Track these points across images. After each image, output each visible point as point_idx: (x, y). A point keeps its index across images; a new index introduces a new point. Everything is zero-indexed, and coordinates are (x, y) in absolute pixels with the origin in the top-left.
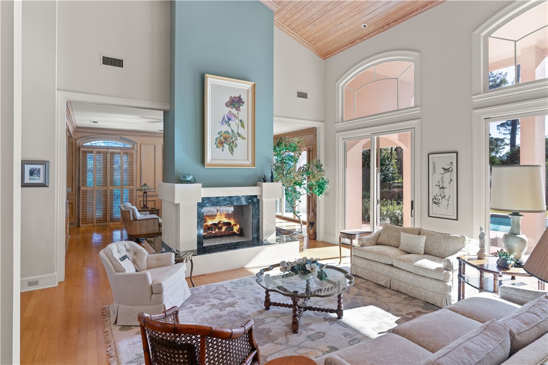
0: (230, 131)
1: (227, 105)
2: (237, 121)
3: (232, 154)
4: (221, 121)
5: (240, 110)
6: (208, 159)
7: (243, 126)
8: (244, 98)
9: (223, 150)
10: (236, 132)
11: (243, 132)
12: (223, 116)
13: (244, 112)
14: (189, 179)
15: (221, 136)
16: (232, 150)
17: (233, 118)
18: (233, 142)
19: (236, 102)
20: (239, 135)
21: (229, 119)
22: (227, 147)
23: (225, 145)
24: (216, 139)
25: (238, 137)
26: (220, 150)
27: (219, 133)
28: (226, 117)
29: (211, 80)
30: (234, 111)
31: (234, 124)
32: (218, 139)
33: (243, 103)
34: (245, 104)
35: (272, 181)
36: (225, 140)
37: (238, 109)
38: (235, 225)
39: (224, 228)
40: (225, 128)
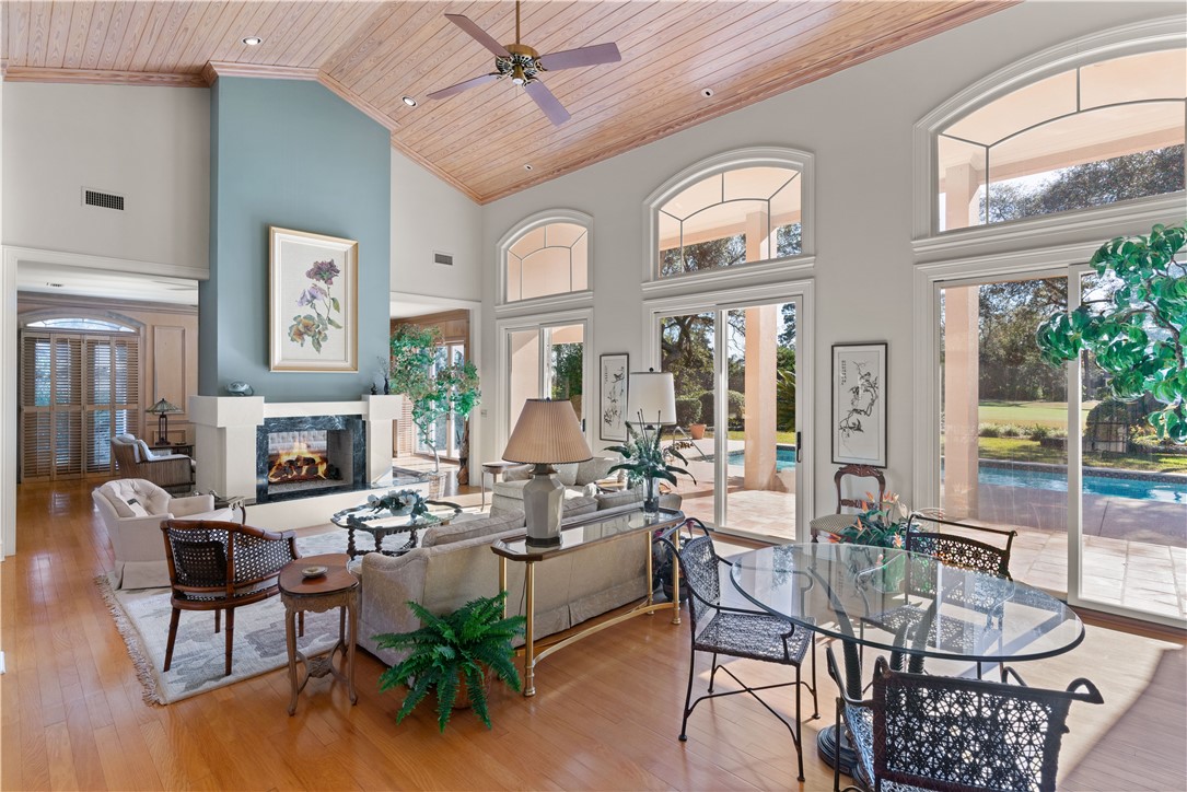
0: (315, 316)
1: (309, 275)
2: (327, 300)
3: (318, 350)
4: (299, 299)
5: (332, 283)
6: (277, 357)
7: (337, 308)
8: (339, 265)
9: (302, 345)
10: (325, 317)
11: (334, 315)
12: (302, 291)
13: (339, 286)
14: (242, 389)
15: (299, 323)
16: (317, 345)
17: (319, 295)
18: (320, 332)
19: (324, 271)
20: (330, 321)
21: (314, 297)
22: (308, 339)
23: (306, 337)
24: (291, 328)
25: (329, 326)
26: (296, 345)
27: (295, 319)
28: (307, 293)
29: (280, 237)
30: (321, 284)
31: (322, 306)
32: (294, 329)
33: (338, 272)
34: (341, 274)
35: (387, 393)
36: (306, 330)
37: (328, 281)
38: (321, 463)
39: (305, 468)
40: (307, 310)
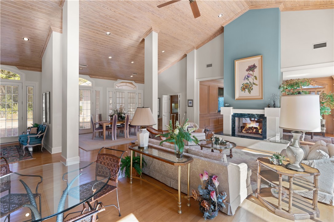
0: (249, 83)
1: (247, 70)
2: (253, 77)
3: (250, 93)
4: (244, 79)
5: (254, 71)
6: (237, 96)
7: (256, 79)
8: (257, 65)
9: (245, 92)
10: (252, 82)
11: (255, 81)
12: (245, 76)
13: (257, 72)
15: (244, 86)
16: (250, 92)
17: (250, 76)
18: (250, 88)
19: (252, 68)
20: (254, 84)
21: (248, 77)
22: (247, 90)
23: (246, 89)
24: (241, 87)
25: (254, 85)
26: (243, 92)
27: (243, 85)
28: (246, 76)
30: (251, 72)
31: (251, 79)
32: (242, 87)
33: (256, 67)
34: (258, 68)
35: (274, 107)
36: (246, 87)
37: (253, 71)
38: (260, 129)
39: (255, 130)
40: (246, 81)
